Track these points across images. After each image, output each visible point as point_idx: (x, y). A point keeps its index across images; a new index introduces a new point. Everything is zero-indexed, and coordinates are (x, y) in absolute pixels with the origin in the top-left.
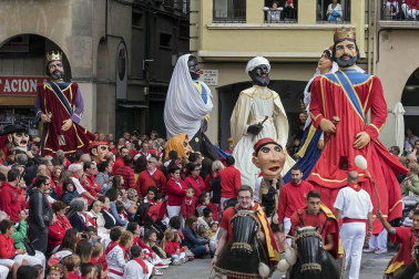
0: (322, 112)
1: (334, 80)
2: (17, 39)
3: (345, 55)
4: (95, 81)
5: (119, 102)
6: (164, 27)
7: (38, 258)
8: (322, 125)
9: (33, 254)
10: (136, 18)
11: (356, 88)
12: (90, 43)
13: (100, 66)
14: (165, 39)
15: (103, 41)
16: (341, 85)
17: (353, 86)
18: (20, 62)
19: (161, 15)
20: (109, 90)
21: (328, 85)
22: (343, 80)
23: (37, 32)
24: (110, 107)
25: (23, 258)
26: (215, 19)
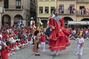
0: (52, 25)
1: (55, 18)
2: (17, 15)
3: (57, 13)
4: (26, 20)
5: (28, 22)
6: (34, 14)
7: (19, 40)
8: (52, 28)
9: (19, 39)
10: (30, 13)
11: (59, 20)
12: (25, 16)
13: (26, 18)
14: (34, 15)
15: (27, 15)
16: (56, 19)
17: (58, 20)
18: (17, 18)
19: (33, 13)
20: (27, 21)
21: (53, 19)
22: (56, 18)
23: (19, 14)
24: (28, 23)
25: (17, 40)
26: (39, 13)
